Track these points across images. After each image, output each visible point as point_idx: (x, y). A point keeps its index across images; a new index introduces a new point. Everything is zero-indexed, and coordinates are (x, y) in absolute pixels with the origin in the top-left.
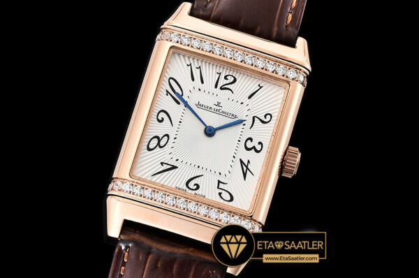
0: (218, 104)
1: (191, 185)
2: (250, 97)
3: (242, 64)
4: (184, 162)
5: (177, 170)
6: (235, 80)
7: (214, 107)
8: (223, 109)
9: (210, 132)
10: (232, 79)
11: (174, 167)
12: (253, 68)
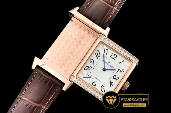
0: (109, 62)
1: (94, 84)
2: (119, 63)
3: (120, 53)
4: (94, 76)
5: (91, 78)
6: (117, 57)
7: (108, 63)
8: (110, 64)
9: (104, 70)
10: (116, 56)
11: (90, 77)
12: (123, 55)
